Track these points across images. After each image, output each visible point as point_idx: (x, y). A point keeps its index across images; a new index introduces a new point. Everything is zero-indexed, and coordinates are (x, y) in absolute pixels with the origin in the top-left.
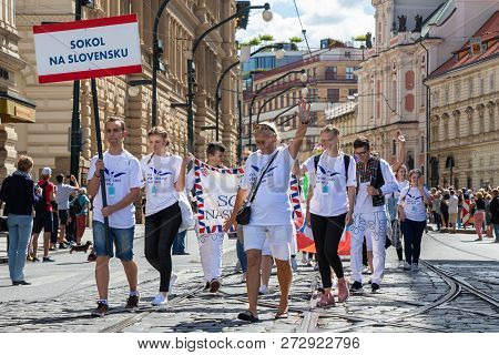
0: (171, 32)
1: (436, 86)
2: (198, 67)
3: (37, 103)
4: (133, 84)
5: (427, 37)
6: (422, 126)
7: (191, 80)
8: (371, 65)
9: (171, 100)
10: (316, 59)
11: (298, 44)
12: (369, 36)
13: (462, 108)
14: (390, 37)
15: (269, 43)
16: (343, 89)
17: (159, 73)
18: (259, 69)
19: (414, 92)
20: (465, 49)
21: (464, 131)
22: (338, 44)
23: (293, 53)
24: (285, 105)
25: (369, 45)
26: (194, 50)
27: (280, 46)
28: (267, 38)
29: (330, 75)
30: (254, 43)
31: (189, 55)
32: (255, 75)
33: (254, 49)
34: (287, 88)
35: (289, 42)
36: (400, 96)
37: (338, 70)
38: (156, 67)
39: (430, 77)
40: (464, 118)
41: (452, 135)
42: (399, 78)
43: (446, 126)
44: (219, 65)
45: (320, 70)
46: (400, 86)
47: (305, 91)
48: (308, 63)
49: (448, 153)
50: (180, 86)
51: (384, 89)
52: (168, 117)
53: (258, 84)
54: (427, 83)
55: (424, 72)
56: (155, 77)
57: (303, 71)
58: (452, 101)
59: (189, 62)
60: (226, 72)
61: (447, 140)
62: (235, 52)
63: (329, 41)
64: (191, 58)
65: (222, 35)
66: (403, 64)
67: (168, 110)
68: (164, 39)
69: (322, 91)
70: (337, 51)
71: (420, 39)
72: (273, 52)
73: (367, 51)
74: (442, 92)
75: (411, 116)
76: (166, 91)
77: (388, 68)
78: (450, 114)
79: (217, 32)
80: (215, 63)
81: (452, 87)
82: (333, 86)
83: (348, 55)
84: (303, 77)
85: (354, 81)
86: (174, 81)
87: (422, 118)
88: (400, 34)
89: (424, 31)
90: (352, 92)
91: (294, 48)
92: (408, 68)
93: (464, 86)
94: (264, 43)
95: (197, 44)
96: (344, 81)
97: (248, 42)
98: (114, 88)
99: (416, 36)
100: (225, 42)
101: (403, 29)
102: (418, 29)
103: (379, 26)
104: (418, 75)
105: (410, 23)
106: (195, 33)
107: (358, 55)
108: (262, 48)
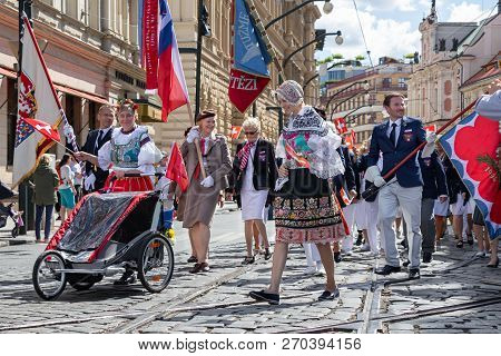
1: (469, 92)
5: (462, 55)
8: (417, 77)
9: (266, 104)
10: (376, 73)
11: (362, 61)
12: (416, 54)
14: (433, 56)
15: (339, 61)
18: (332, 80)
19: (451, 96)
20: (493, 63)
22: (393, 61)
23: (358, 68)
25: (417, 61)
26: (284, 67)
27: (348, 63)
28: (338, 57)
29: (386, 84)
30: (329, 60)
32: (329, 84)
33: (330, 65)
34: (354, 94)
35: (354, 59)
36: (440, 100)
37: (393, 80)
39: (463, 85)
42: (440, 86)
44: (302, 78)
45: (379, 81)
46: (440, 92)
47: (367, 96)
48: (370, 75)
51: (428, 94)
52: (264, 117)
53: (332, 91)
54: (462, 90)
55: (459, 82)
57: (366, 82)
60: (307, 83)
62: (314, 68)
63: (386, 59)
65: (305, 55)
66: (443, 75)
67: (264, 112)
69: (380, 97)
70: (392, 66)
71: (457, 57)
72: (342, 67)
73: (415, 66)
74: (473, 97)
75: (449, 115)
76: (263, 97)
77: (431, 79)
79: (301, 53)
80: (299, 76)
83: (400, 69)
84: (366, 86)
85: (405, 88)
86: (269, 90)
88: (441, 53)
89: (460, 50)
91: (358, 64)
92: (447, 78)
94: (336, 61)
95: (286, 61)
96: (397, 89)
97: (324, 60)
99: (453, 54)
100: (306, 61)
101: (443, 48)
102: (455, 49)
103: (424, 47)
104: (455, 84)
105: (449, 44)
106: (285, 54)
107: (408, 69)
108: (334, 65)
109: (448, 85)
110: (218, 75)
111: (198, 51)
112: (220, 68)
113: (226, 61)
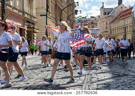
0: (63, 16)
1: (112, 25)
3: (40, 29)
4: (57, 25)
5: (110, 16)
6: (109, 32)
8: (100, 21)
10: (90, 20)
12: (99, 16)
13: (116, 29)
14: (103, 16)
16: (95, 26)
19: (108, 26)
20: (117, 18)
21: (117, 33)
22: (94, 17)
23: (86, 19)
25: (99, 17)
27: (83, 18)
28: (81, 16)
29: (92, 23)
30: (78, 17)
31: (67, 20)
33: (78, 18)
36: (105, 27)
37: (94, 22)
39: (110, 23)
40: (117, 30)
41: (115, 34)
42: (105, 23)
43: (114, 32)
45: (90, 22)
46: (105, 25)
48: (88, 21)
49: (114, 37)
51: (102, 26)
54: (110, 24)
58: (115, 27)
60: (73, 23)
61: (114, 35)
62: (75, 19)
63: (92, 17)
66: (105, 21)
69: (91, 26)
71: (109, 16)
72: (82, 19)
73: (99, 19)
74: (113, 26)
75: (107, 30)
77: (103, 22)
78: (114, 30)
79: (72, 15)
80: (71, 21)
81: (115, 25)
82: (93, 25)
83: (95, 19)
84: (87, 23)
85: (97, 24)
87: (109, 30)
89: (110, 15)
90: (96, 26)
91: (86, 18)
92: (107, 21)
93: (117, 25)
94: (80, 17)
95: (68, 18)
96: (95, 24)
97: (77, 17)
99: (108, 16)
100: (73, 17)
101: (105, 14)
102: (108, 14)
103: (101, 14)
104: (108, 23)
105: (107, 13)
106: (68, 16)
107: (97, 19)
108: (80, 18)
109: (107, 23)
110: (52, 21)
111: (46, 15)
112: (52, 19)
113: (53, 18)
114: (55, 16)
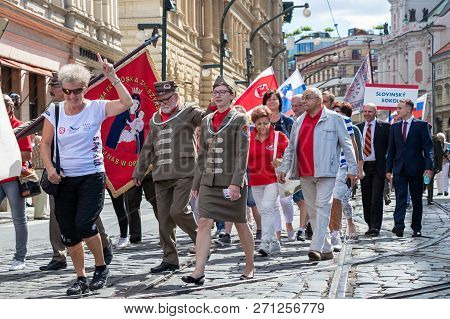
0: (233, 28)
1: (440, 63)
2: (254, 53)
4: (205, 67)
5: (432, 25)
7: (249, 63)
8: (387, 48)
9: (234, 78)
10: (345, 45)
11: (330, 33)
12: (386, 25)
14: (403, 27)
15: (308, 33)
17: (225, 59)
18: (301, 53)
19: (422, 67)
22: (362, 32)
23: (327, 40)
24: (321, 79)
25: (386, 32)
26: (251, 40)
27: (317, 35)
28: (307, 29)
29: (356, 56)
30: (297, 33)
31: (248, 45)
32: (297, 57)
33: (297, 37)
34: (324, 67)
35: (324, 31)
36: (411, 72)
37: (362, 52)
38: (223, 55)
39: (434, 56)
42: (411, 57)
43: (447, 94)
44: (270, 51)
45: (349, 53)
46: (411, 63)
47: (336, 68)
48: (339, 47)
50: (241, 68)
51: (398, 66)
53: (301, 64)
54: (434, 60)
55: (430, 53)
56: (222, 62)
57: (335, 54)
59: (248, 50)
60: (275, 56)
62: (282, 40)
63: (355, 30)
64: (249, 47)
65: (273, 28)
66: (414, 47)
68: (228, 34)
69: (350, 69)
70: (361, 39)
71: (427, 27)
72: (311, 40)
73: (385, 37)
74: (445, 67)
76: (230, 72)
77: (401, 50)
79: (269, 26)
80: (267, 49)
83: (369, 42)
84: (335, 59)
86: (236, 64)
87: (429, 88)
88: (411, 24)
89: (431, 20)
91: (327, 36)
92: (417, 50)
94: (304, 33)
95: (253, 36)
97: (292, 33)
98: (191, 71)
99: (423, 24)
100: (274, 33)
101: (412, 19)
102: (425, 19)
103: (394, 18)
104: (426, 55)
105: (419, 14)
106: (252, 27)
107: (377, 41)
108: (303, 38)
109: (419, 56)
110: (185, 50)
111: (163, 27)
112: (186, 43)
113: (192, 36)
114: (199, 29)
